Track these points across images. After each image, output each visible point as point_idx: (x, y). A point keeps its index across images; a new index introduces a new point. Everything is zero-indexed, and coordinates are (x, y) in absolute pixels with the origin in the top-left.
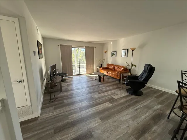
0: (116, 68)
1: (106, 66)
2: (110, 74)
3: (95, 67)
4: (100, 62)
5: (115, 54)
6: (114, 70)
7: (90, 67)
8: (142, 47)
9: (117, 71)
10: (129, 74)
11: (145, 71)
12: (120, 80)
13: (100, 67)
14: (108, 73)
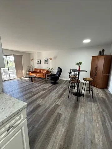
0: (42, 71)
1: (34, 71)
2: (38, 75)
3: (24, 72)
4: (28, 67)
5: (40, 61)
6: (40, 72)
7: (20, 72)
8: (55, 58)
9: (42, 73)
10: (51, 74)
11: (58, 71)
12: (45, 79)
13: (29, 72)
14: (36, 75)
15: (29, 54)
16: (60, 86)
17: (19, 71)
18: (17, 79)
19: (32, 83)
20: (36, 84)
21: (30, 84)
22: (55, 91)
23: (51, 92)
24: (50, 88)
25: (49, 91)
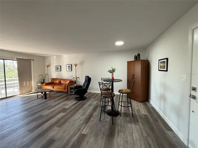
0: (62, 82)
1: (50, 81)
2: (56, 88)
3: (34, 84)
4: (41, 77)
5: (59, 68)
6: (60, 83)
7: (26, 84)
9: (63, 84)
10: (75, 85)
11: (86, 81)
12: (67, 93)
13: (42, 83)
14: (53, 88)
15: (43, 58)
16: (89, 103)
17: (24, 83)
18: (21, 96)
19: (46, 100)
20: (51, 102)
21: (42, 103)
22: (80, 111)
23: (74, 113)
24: (73, 107)
25: (71, 111)
